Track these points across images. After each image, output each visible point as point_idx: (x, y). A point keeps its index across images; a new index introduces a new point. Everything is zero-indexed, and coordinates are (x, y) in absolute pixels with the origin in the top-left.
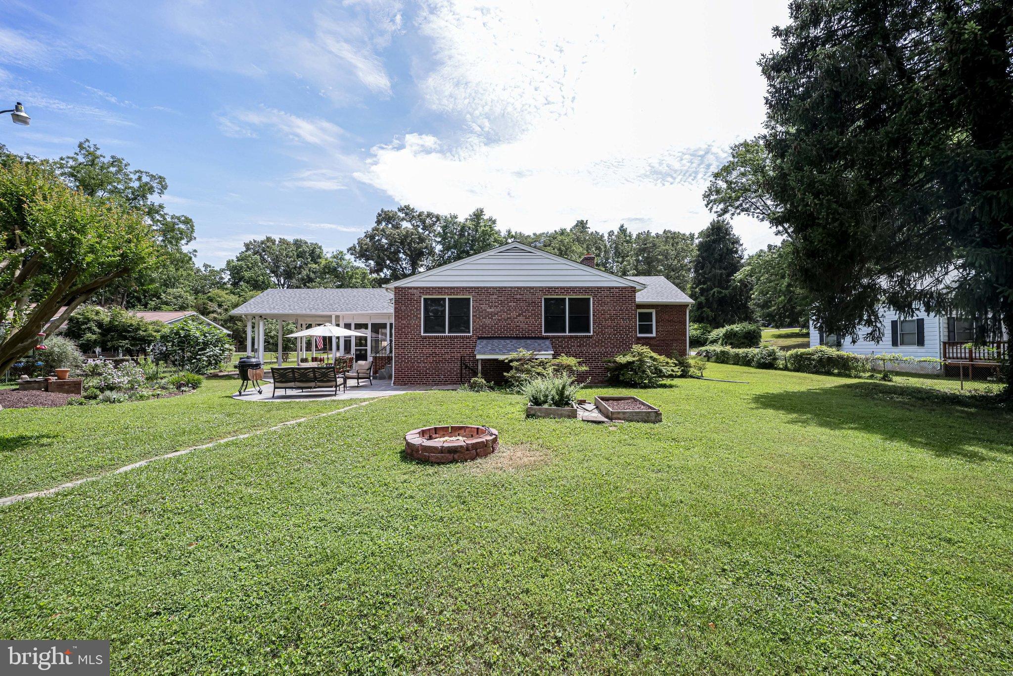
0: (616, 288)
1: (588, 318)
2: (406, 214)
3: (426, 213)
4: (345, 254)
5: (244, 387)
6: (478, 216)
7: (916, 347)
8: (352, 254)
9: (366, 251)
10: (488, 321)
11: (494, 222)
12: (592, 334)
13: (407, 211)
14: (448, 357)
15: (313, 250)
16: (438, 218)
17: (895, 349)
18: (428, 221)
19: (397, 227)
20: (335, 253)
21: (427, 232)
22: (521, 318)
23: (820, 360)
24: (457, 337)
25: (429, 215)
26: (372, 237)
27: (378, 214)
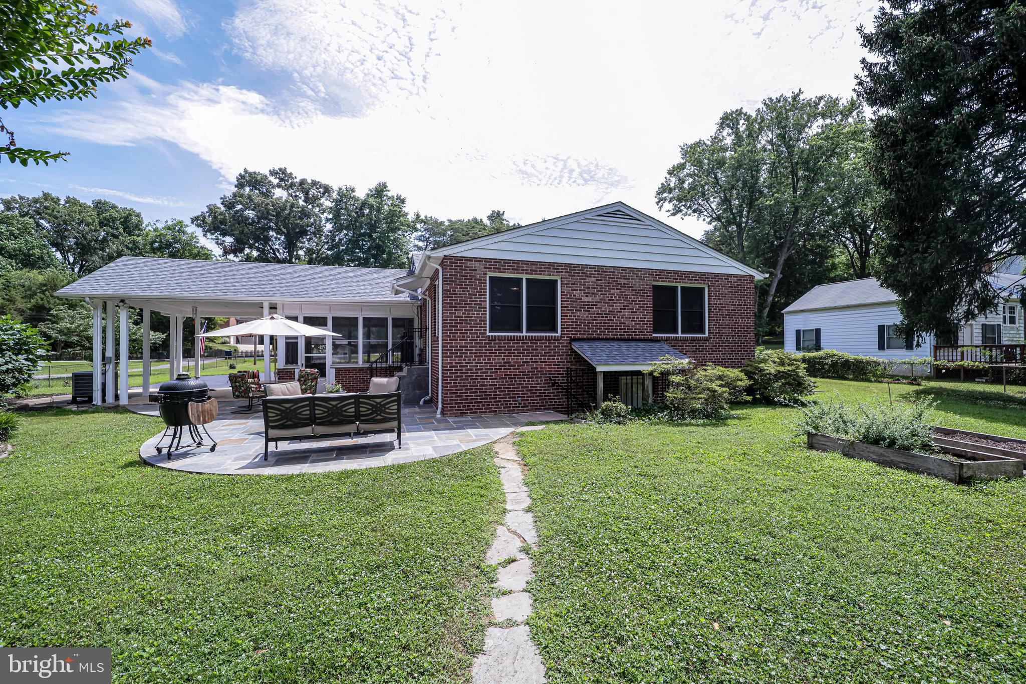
0: (735, 276)
1: (702, 314)
2: (282, 180)
3: (310, 181)
4: (187, 226)
5: (176, 440)
6: (380, 191)
7: (904, 350)
8: (198, 226)
9: (221, 223)
10: (583, 315)
11: (403, 201)
12: (707, 335)
13: (283, 175)
14: (527, 368)
15: (126, 218)
16: (327, 190)
17: (881, 353)
18: (313, 192)
19: (267, 195)
20: (170, 223)
21: (310, 207)
22: (626, 312)
23: (834, 365)
24: (541, 339)
25: (314, 183)
26: (229, 205)
27: (240, 175)
